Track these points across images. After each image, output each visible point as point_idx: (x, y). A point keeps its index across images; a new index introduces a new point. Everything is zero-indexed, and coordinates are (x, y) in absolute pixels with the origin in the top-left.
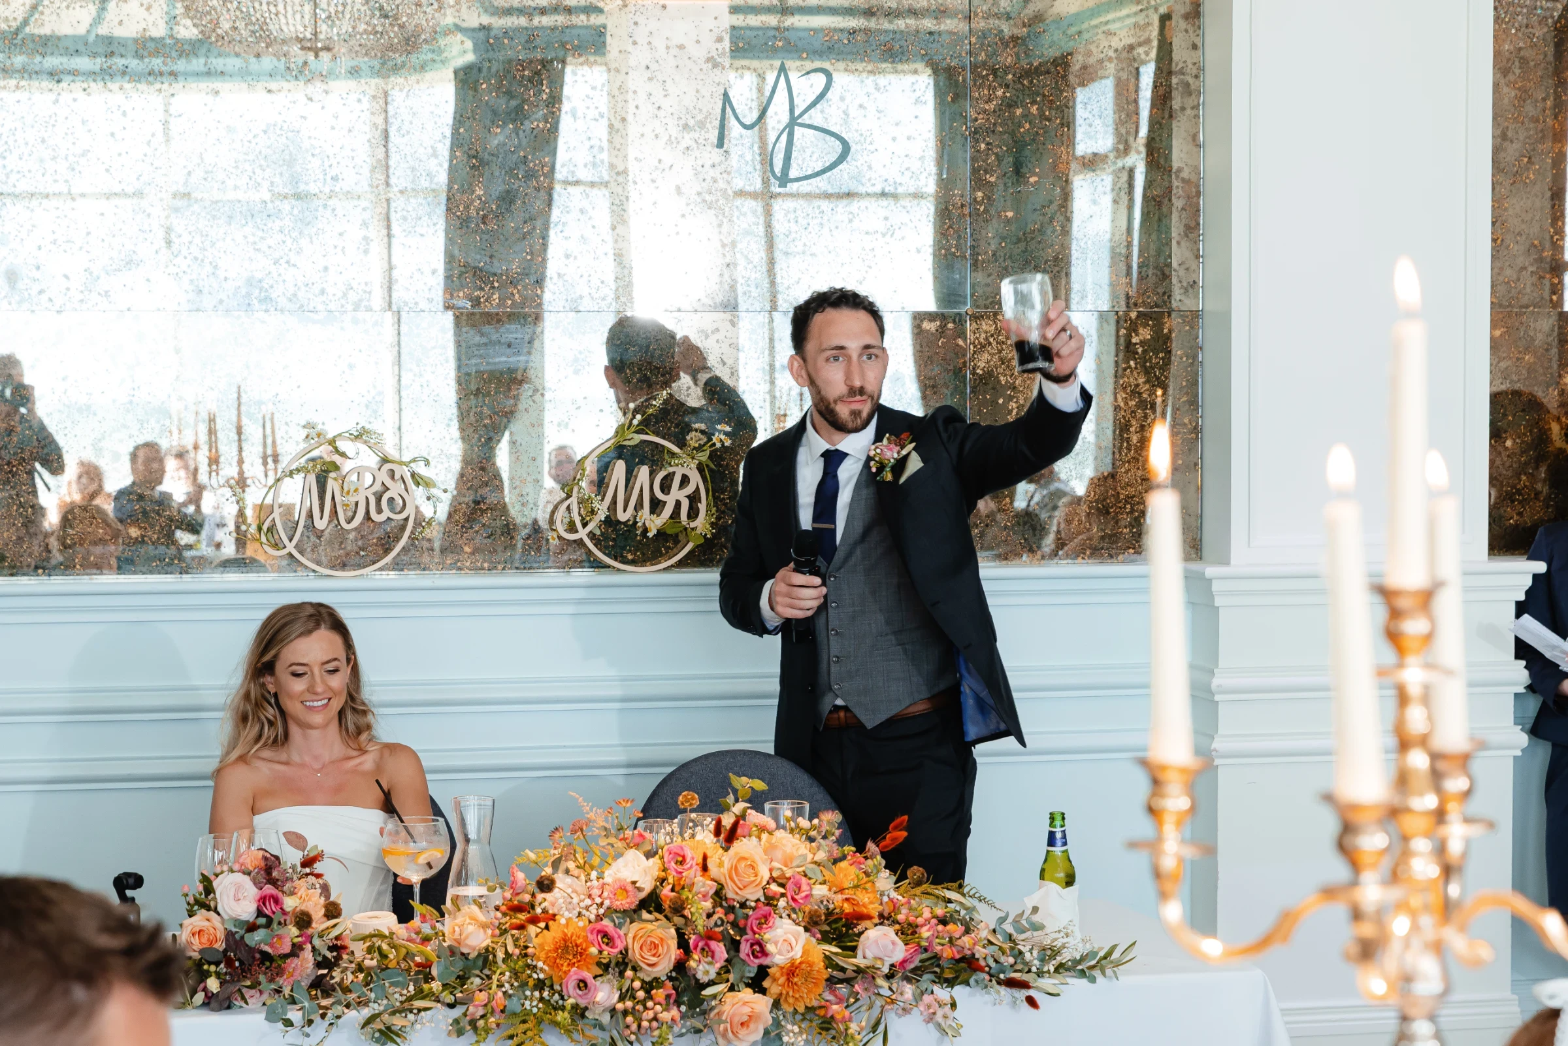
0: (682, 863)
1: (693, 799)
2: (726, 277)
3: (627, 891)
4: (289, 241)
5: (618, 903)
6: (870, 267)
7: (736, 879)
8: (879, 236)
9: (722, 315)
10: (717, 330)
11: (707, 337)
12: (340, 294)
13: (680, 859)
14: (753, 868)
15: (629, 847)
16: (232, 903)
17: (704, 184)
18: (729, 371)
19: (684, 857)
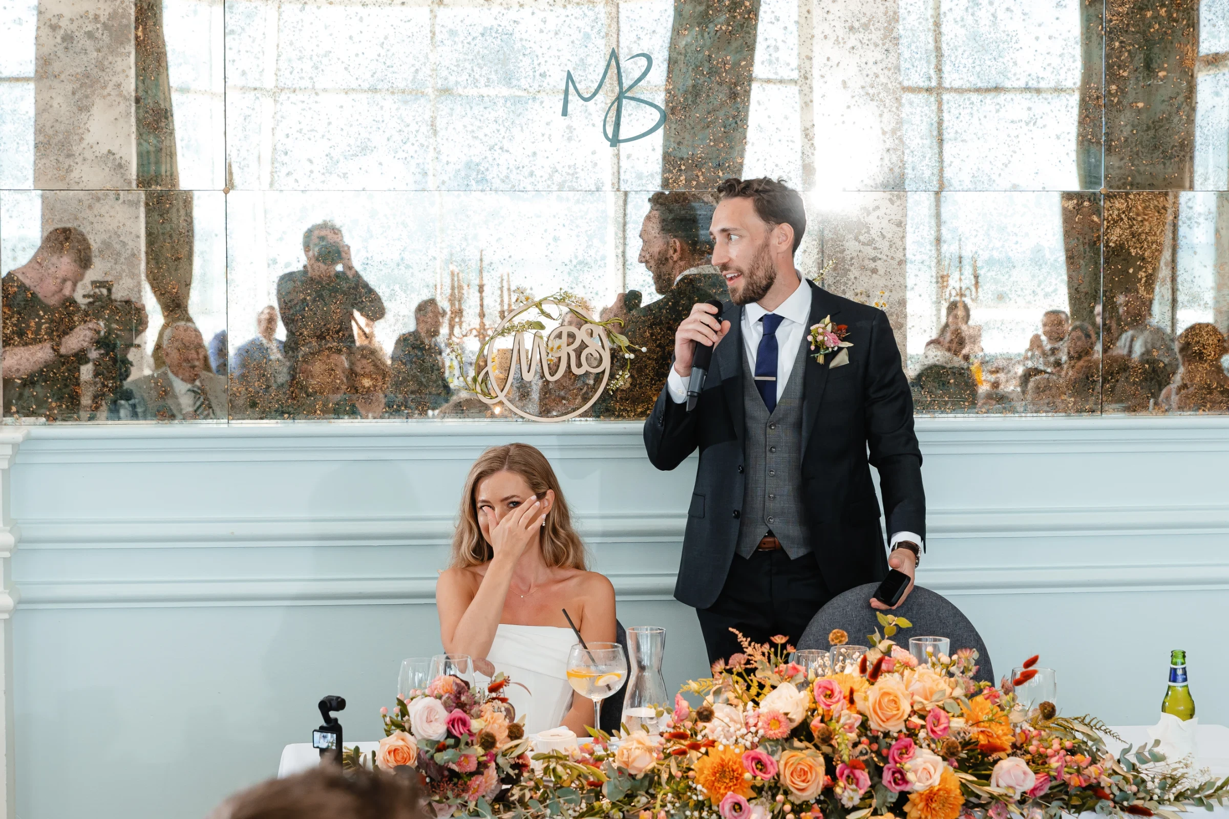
0: (831, 696)
1: (842, 636)
2: (886, 161)
3: (780, 722)
4: (503, 130)
5: (771, 732)
6: (1015, 152)
7: (879, 711)
8: (1023, 124)
9: (881, 194)
10: (878, 208)
11: (869, 214)
12: (546, 176)
13: (829, 692)
14: (896, 703)
15: (783, 679)
16: (425, 725)
17: (868, 79)
18: (887, 244)
19: (832, 691)
